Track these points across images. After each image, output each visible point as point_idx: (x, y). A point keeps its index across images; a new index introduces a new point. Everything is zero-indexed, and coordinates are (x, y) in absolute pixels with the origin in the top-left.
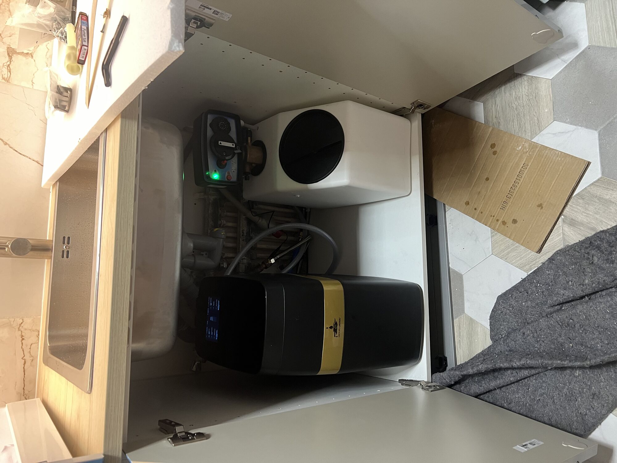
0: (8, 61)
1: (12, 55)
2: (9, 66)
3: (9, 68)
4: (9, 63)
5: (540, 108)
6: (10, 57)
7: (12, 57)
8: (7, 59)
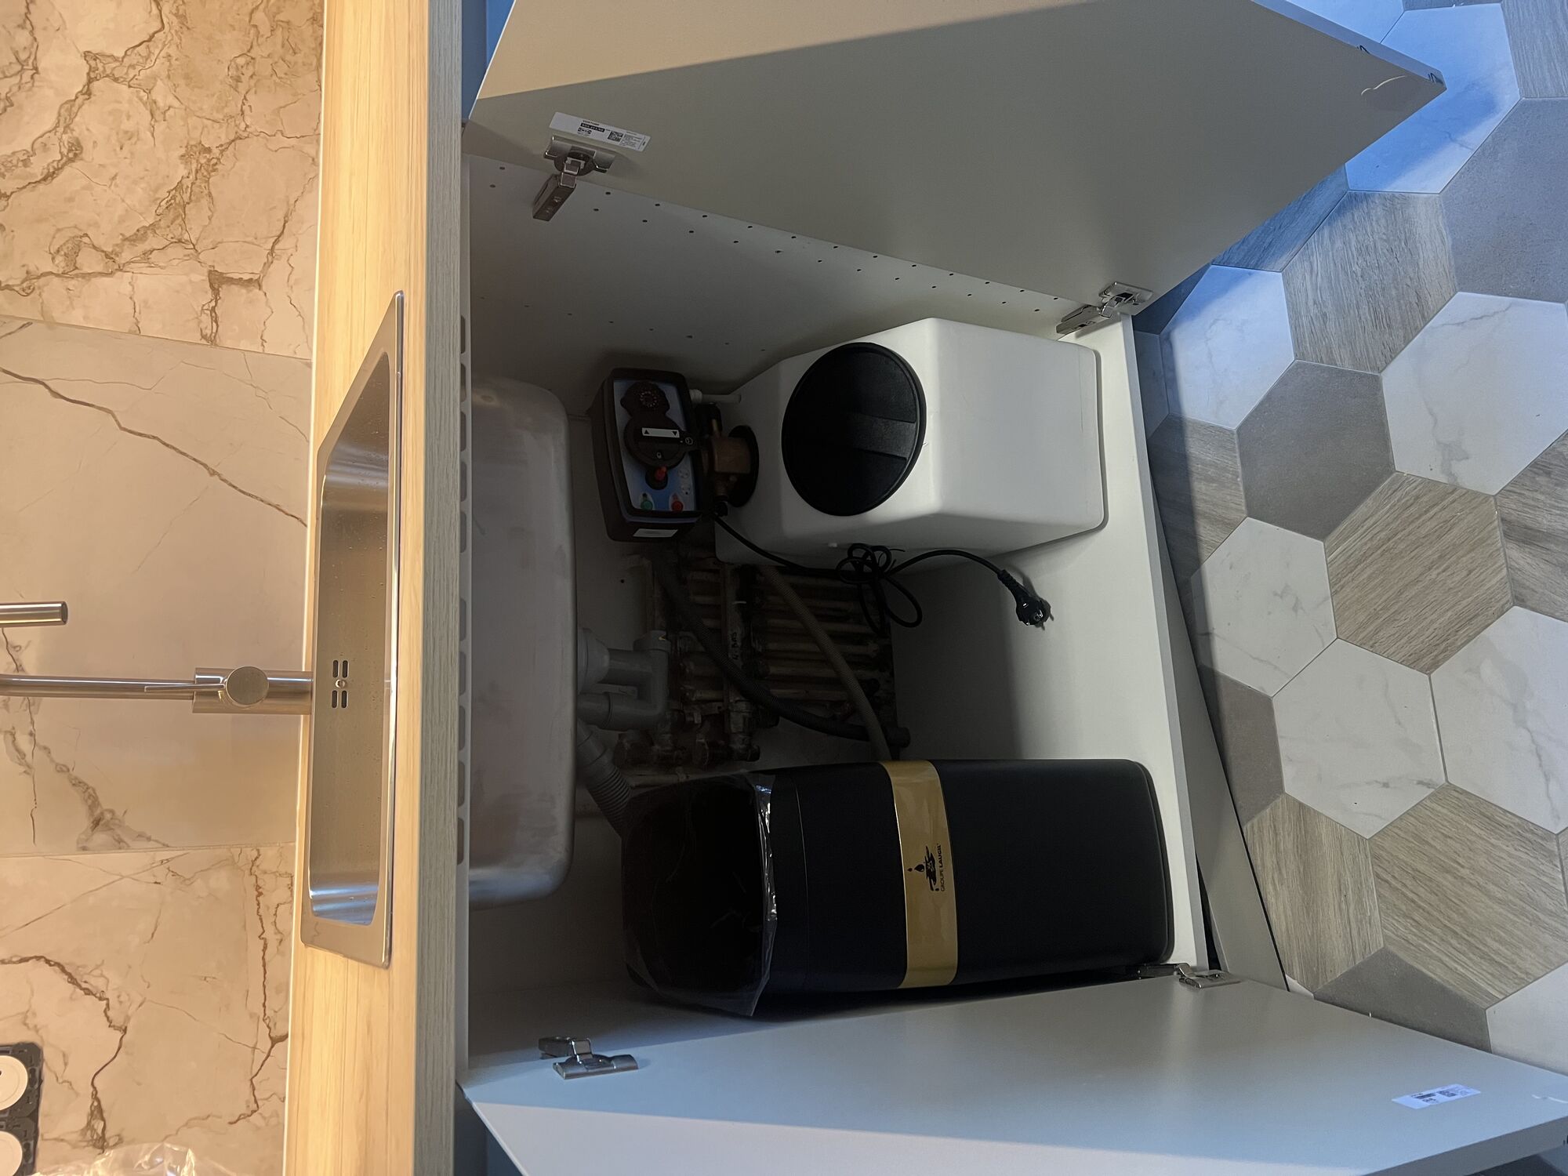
0: (212, 300)
1: (219, 287)
2: (213, 309)
3: (213, 314)
4: (213, 304)
5: (1421, 267)
6: (216, 292)
7: (219, 291)
8: (210, 295)
